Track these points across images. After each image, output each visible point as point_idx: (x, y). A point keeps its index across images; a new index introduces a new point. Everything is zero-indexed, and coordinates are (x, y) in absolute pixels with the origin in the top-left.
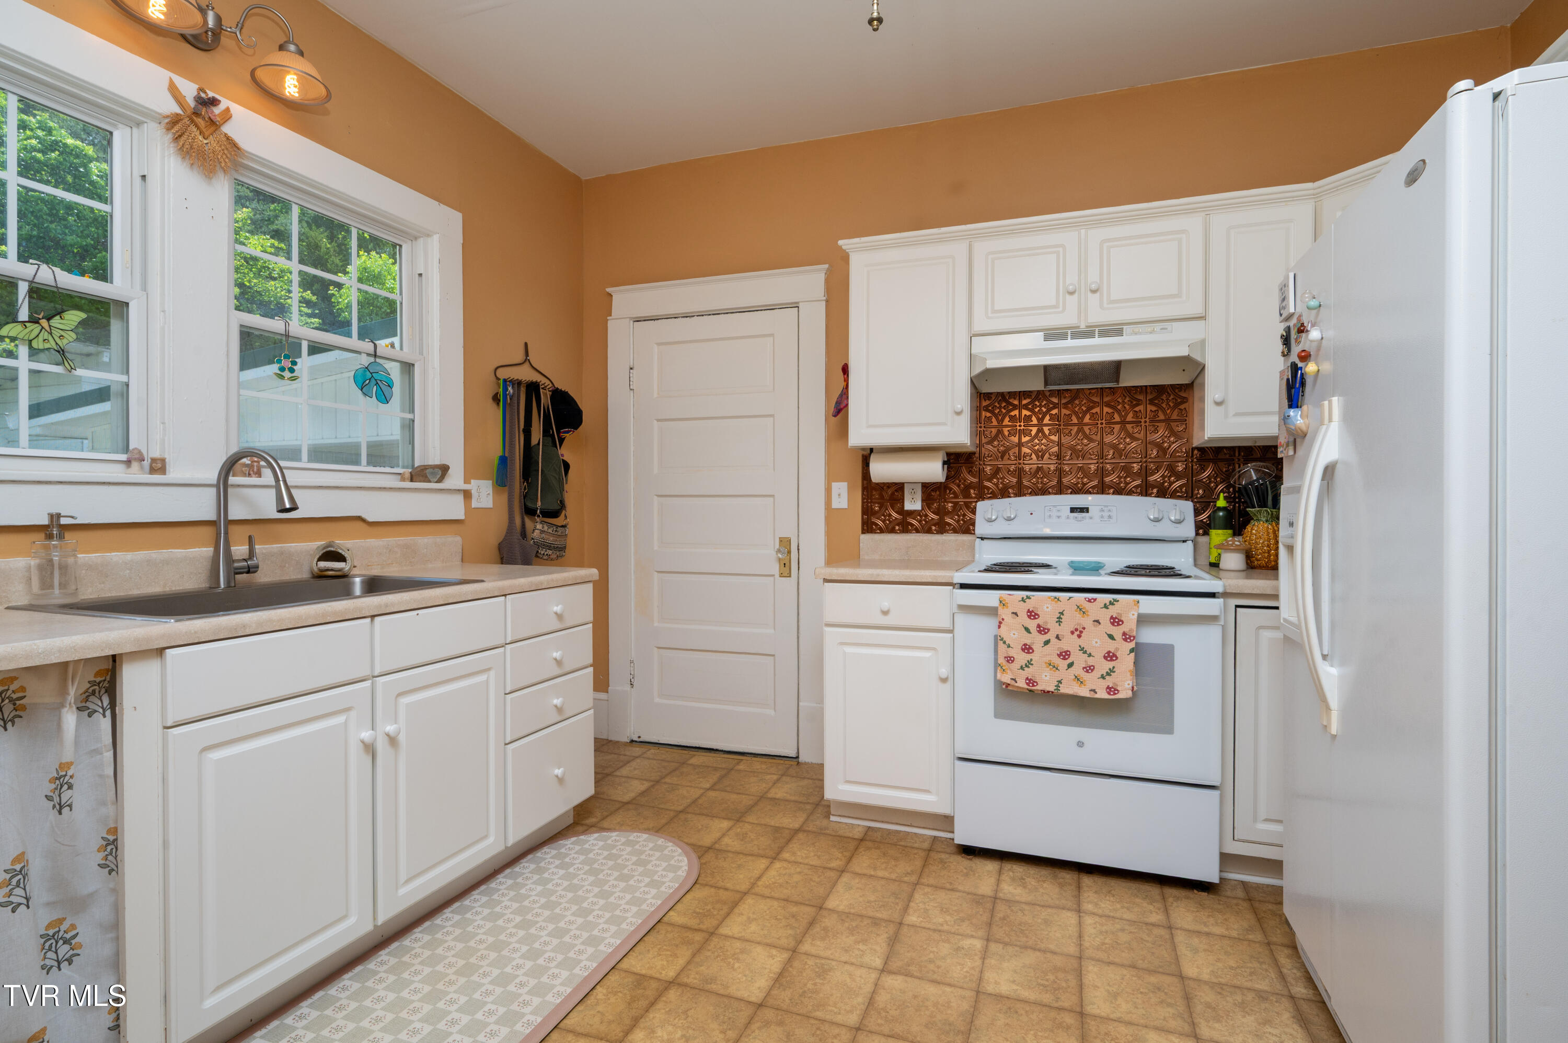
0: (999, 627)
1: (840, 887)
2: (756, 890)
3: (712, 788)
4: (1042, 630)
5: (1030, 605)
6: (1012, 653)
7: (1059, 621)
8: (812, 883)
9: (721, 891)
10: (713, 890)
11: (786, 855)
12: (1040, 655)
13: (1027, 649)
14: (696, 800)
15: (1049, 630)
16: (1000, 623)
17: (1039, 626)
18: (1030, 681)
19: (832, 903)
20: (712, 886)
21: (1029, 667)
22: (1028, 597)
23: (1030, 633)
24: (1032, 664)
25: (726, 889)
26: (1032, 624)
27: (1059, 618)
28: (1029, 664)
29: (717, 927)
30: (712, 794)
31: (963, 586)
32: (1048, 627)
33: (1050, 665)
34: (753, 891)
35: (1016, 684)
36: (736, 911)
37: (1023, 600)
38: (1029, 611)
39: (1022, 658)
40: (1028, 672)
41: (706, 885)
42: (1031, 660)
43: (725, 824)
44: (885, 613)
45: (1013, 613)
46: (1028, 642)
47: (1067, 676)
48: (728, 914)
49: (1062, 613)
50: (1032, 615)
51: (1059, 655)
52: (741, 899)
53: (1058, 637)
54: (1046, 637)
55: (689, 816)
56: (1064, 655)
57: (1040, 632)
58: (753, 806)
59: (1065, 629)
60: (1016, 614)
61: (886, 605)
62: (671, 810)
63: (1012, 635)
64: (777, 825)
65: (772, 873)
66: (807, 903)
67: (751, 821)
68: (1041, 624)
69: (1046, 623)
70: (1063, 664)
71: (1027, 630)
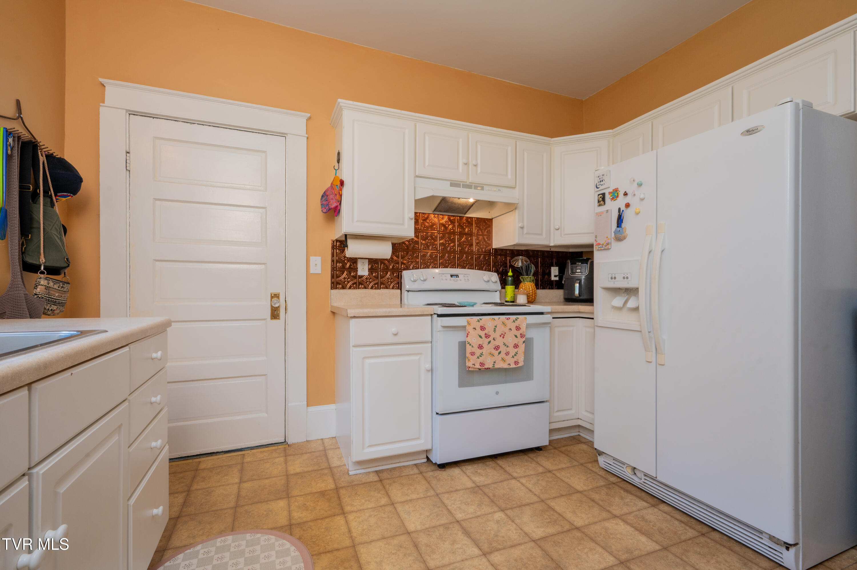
0: (467, 336)
4: (487, 336)
5: (481, 323)
6: (473, 350)
7: (495, 331)
12: (488, 349)
13: (480, 347)
15: (490, 336)
16: (468, 334)
17: (486, 334)
18: (482, 364)
21: (481, 357)
22: (481, 319)
23: (482, 338)
24: (483, 355)
26: (482, 334)
27: (495, 329)
28: (481, 355)
32: (490, 334)
33: (490, 354)
35: (475, 367)
37: (478, 321)
38: (481, 327)
39: (478, 352)
40: (481, 359)
42: (482, 353)
43: (282, 503)
44: (396, 335)
45: (474, 328)
46: (481, 343)
47: (498, 358)
49: (496, 326)
50: (483, 328)
51: (494, 349)
53: (494, 339)
54: (489, 340)
56: (497, 348)
59: (497, 335)
60: (475, 329)
61: (394, 330)
63: (473, 340)
68: (487, 333)
69: (489, 332)
70: (496, 353)
71: (480, 337)
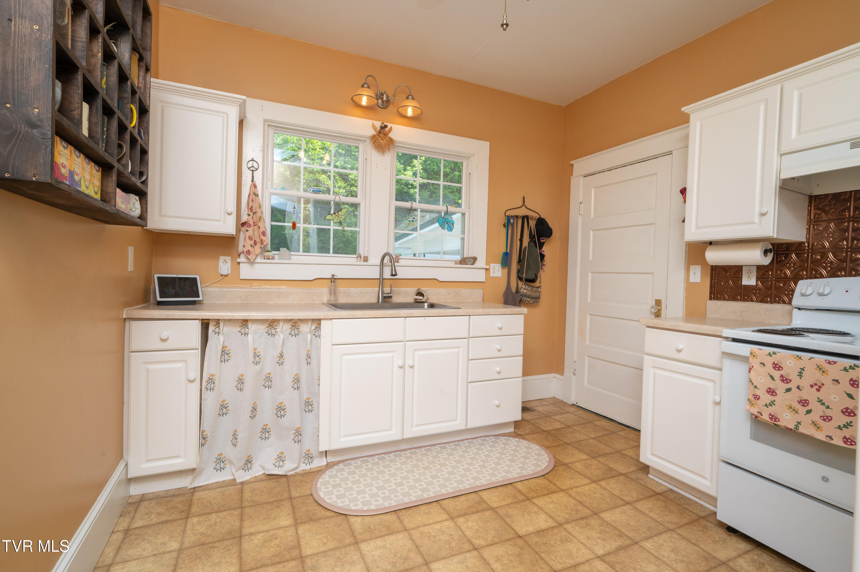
0: (750, 372)
1: (617, 511)
2: (570, 492)
3: (594, 439)
4: (784, 380)
5: (775, 359)
6: (758, 392)
7: (800, 375)
8: (603, 501)
9: (552, 485)
10: (548, 482)
11: (603, 483)
12: (781, 398)
13: (771, 392)
14: (581, 441)
15: (790, 381)
16: (750, 369)
17: (782, 376)
18: (772, 417)
19: (603, 515)
20: (549, 480)
21: (772, 406)
22: (774, 353)
23: (774, 380)
24: (775, 405)
25: (555, 485)
26: (777, 374)
27: (800, 372)
28: (772, 403)
29: (534, 498)
30: (592, 441)
31: (735, 340)
32: (790, 378)
33: (791, 408)
34: (568, 491)
35: (762, 417)
36: (550, 495)
37: (770, 355)
38: (774, 363)
39: (766, 398)
40: (772, 410)
41: (547, 479)
42: (774, 401)
43: (585, 457)
44: (679, 351)
45: (761, 363)
46: (772, 387)
47: (807, 420)
48: (544, 495)
49: (803, 369)
50: (777, 367)
51: (800, 402)
52: (558, 492)
53: (798, 387)
54: (788, 386)
55: (570, 447)
56: (804, 403)
57: (783, 381)
58: (608, 454)
59: (805, 382)
60: (763, 364)
61: (680, 347)
62: (562, 441)
63: (759, 379)
64: (613, 468)
65: (587, 488)
66: (591, 509)
67: (600, 460)
68: (784, 375)
69: (788, 374)
70: (803, 410)
71: (772, 378)
